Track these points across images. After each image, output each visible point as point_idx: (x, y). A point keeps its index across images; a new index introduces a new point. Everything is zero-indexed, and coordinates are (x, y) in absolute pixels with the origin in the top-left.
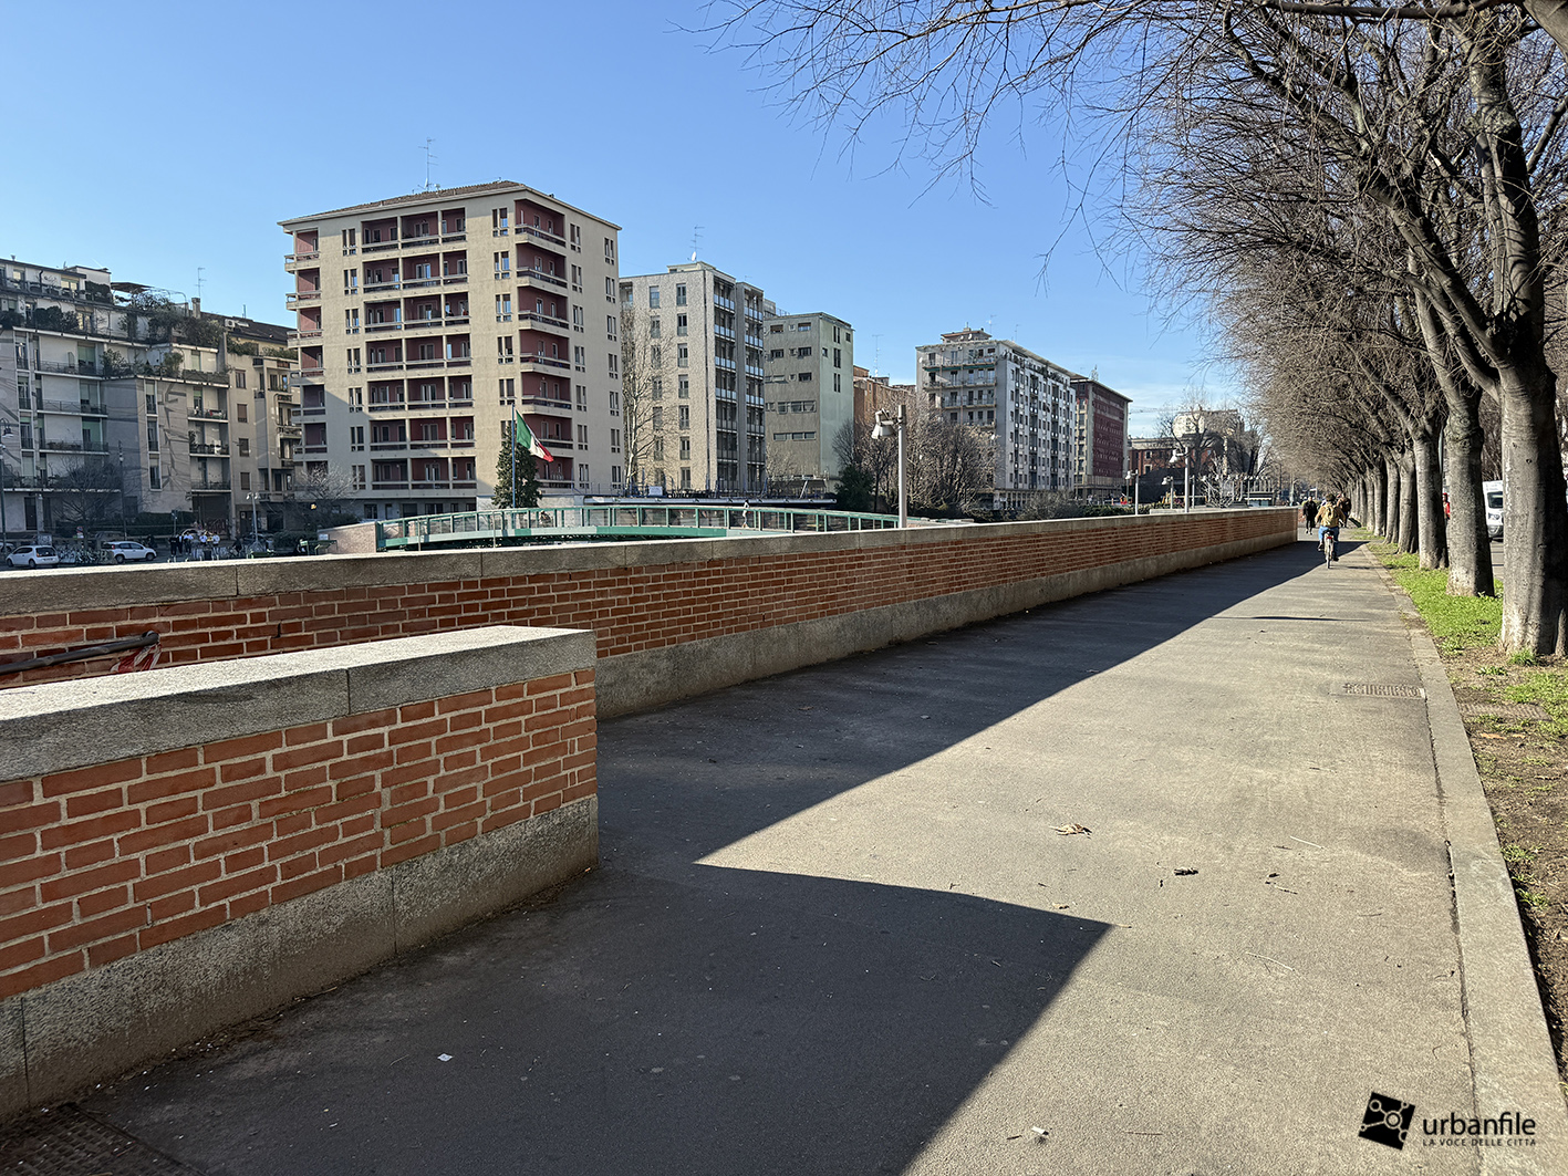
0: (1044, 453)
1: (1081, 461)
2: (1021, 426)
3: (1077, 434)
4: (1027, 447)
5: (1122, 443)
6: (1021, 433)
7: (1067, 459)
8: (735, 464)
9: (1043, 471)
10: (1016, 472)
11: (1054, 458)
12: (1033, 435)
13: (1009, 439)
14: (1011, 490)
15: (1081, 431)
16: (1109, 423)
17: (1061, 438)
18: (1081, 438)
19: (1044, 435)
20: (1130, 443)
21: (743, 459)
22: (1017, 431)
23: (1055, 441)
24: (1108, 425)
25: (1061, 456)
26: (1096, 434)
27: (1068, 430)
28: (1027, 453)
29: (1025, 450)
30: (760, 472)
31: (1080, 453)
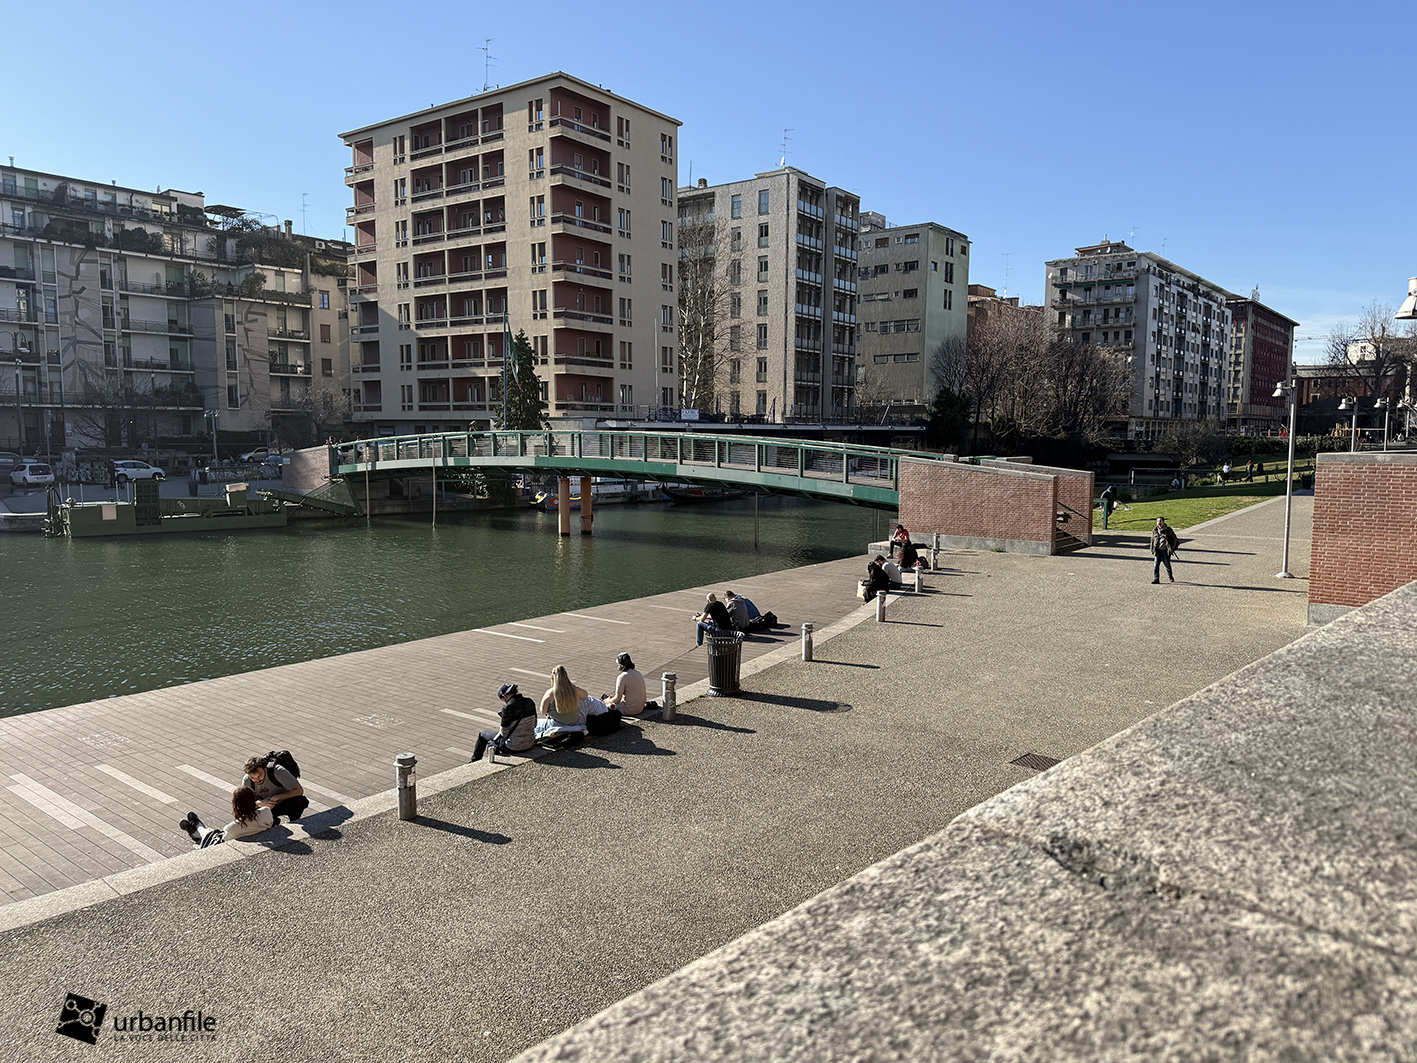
0: (1191, 378)
1: (1236, 389)
2: (1164, 348)
3: (1233, 359)
4: (1170, 371)
5: (1285, 370)
6: (1164, 355)
7: (1219, 386)
8: (818, 387)
9: (1190, 398)
10: (1157, 398)
11: (1204, 384)
12: (1179, 358)
13: (1148, 362)
14: (1150, 419)
15: (1238, 356)
16: (1271, 348)
17: (1213, 363)
18: (1237, 363)
19: (1192, 358)
20: (1294, 371)
21: (828, 380)
22: (1159, 353)
23: (1205, 365)
24: (1270, 350)
25: (1212, 382)
26: (1255, 359)
27: (1221, 354)
28: (1171, 378)
29: (1168, 374)
30: (849, 396)
31: (1236, 379)
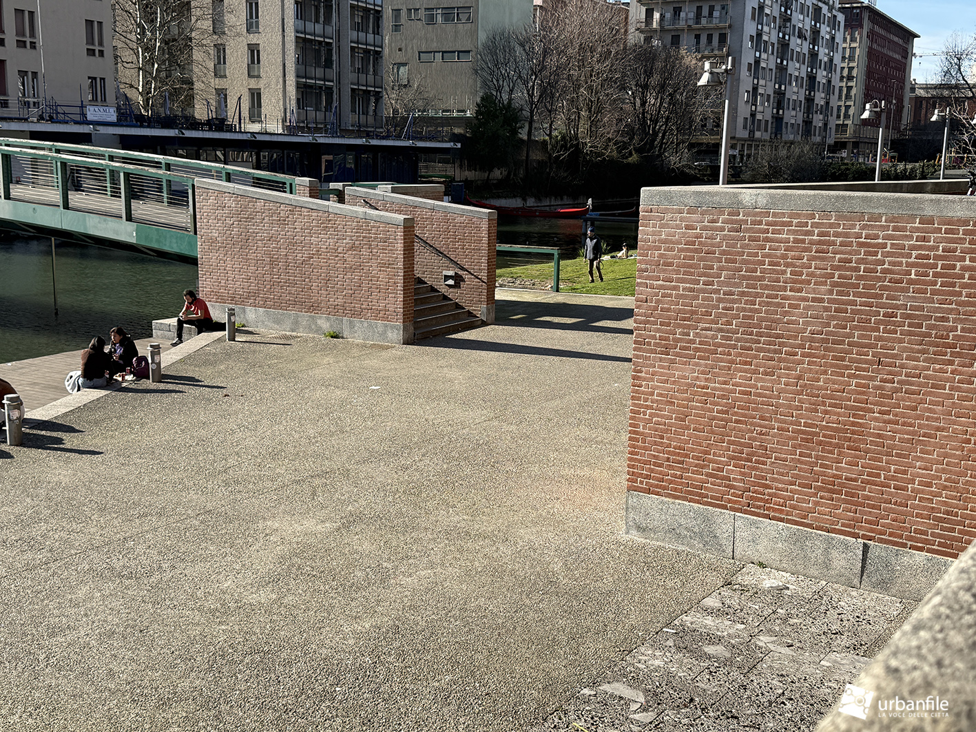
0: (795, 93)
1: (848, 107)
2: (764, 56)
3: (845, 73)
4: (770, 84)
5: (902, 88)
6: (763, 64)
7: (827, 103)
9: (793, 117)
10: (753, 115)
11: (810, 100)
12: (782, 69)
13: (744, 73)
14: (745, 140)
15: (851, 69)
16: (888, 61)
17: (821, 76)
18: (850, 78)
19: (797, 69)
20: (913, 89)
22: (757, 62)
23: (812, 78)
24: (887, 64)
25: (819, 99)
26: (870, 73)
27: (830, 66)
28: (771, 92)
29: (767, 87)
31: (848, 97)
